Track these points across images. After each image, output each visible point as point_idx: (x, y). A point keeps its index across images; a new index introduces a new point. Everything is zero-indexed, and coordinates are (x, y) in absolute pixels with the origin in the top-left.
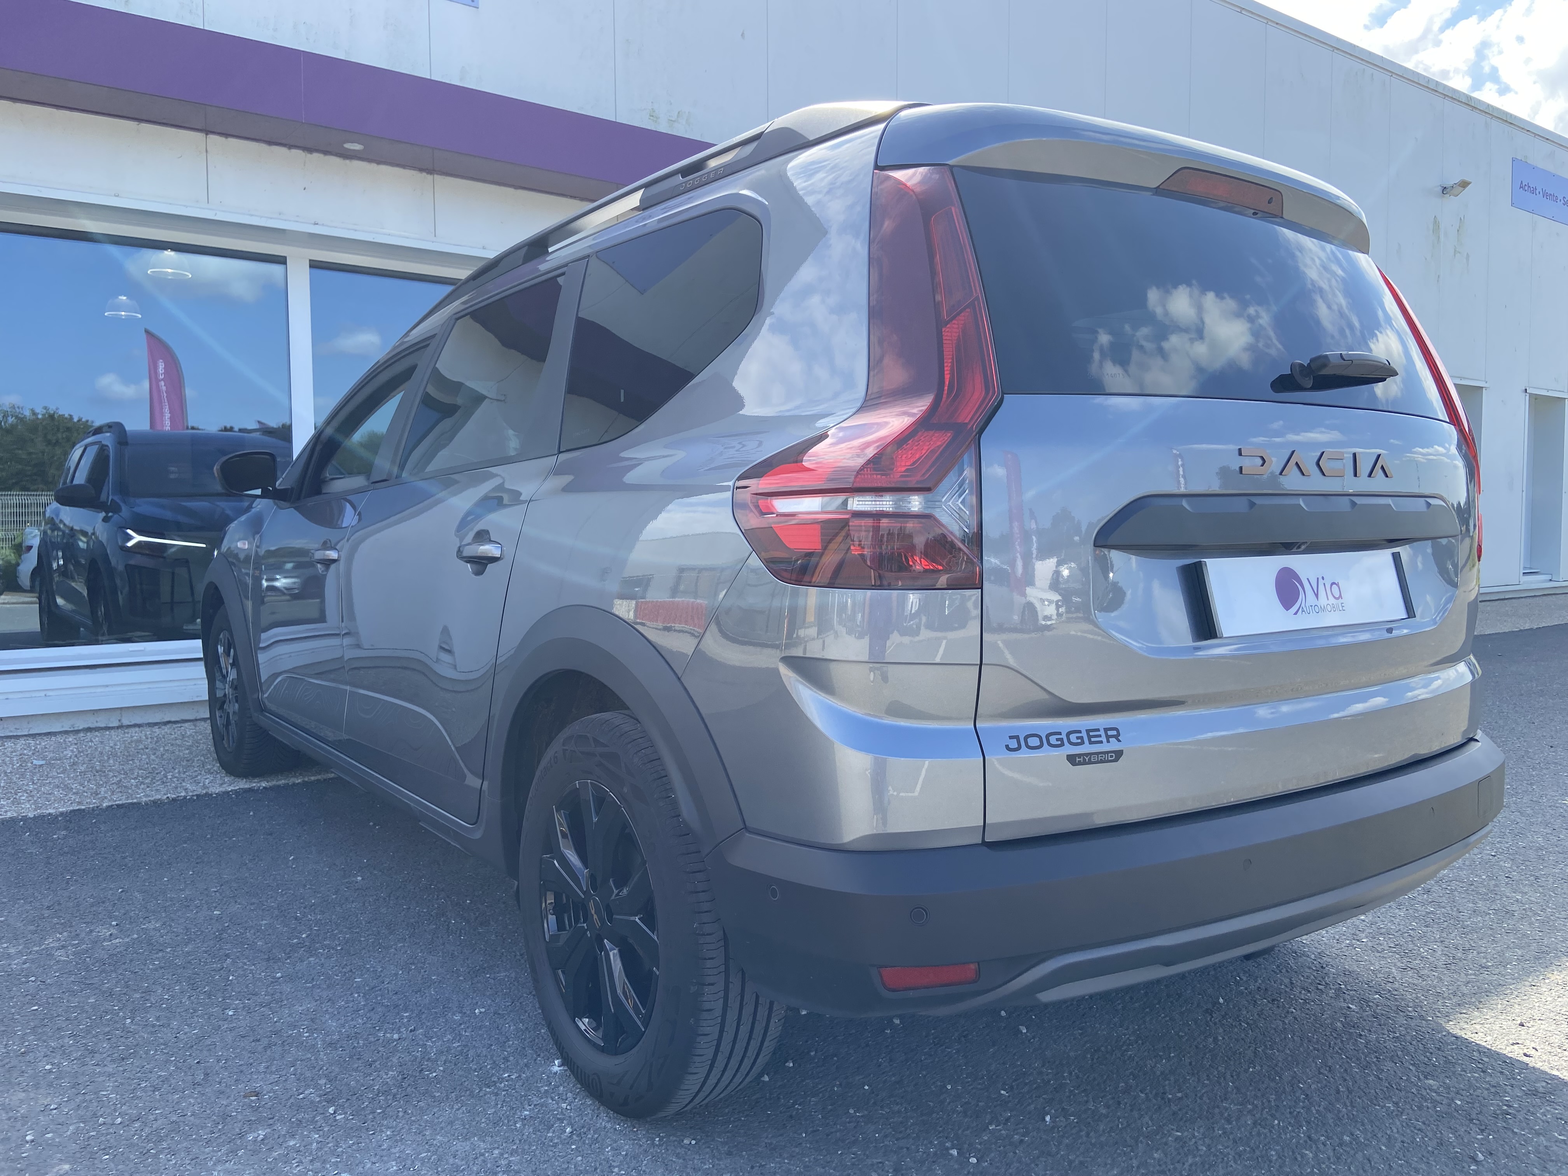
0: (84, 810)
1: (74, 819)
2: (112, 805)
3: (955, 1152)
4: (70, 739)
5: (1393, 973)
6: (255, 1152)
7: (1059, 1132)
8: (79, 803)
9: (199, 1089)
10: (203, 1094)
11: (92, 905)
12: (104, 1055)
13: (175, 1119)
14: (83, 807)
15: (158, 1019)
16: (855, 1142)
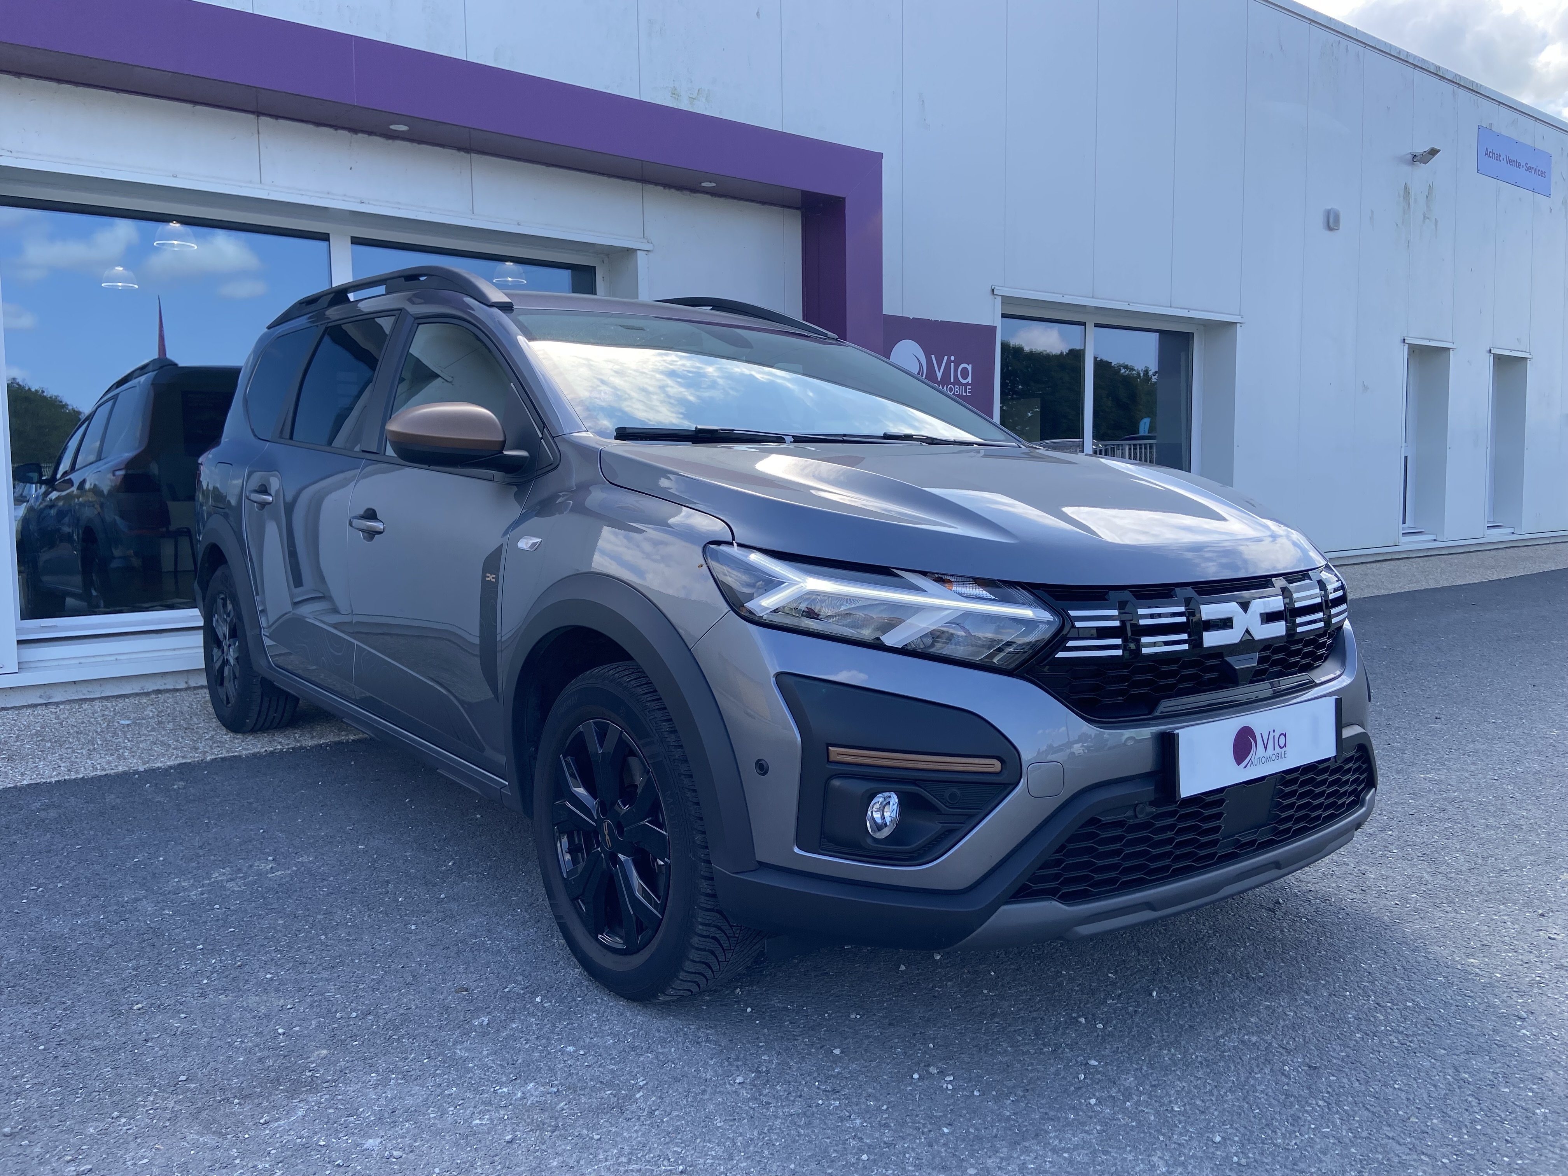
0: (190, 763)
1: (184, 770)
2: (216, 759)
3: (1083, 1020)
4: (145, 701)
5: (1424, 877)
6: (484, 1034)
7: (1166, 1004)
8: (184, 757)
9: (413, 987)
10: (419, 992)
11: (240, 845)
12: (315, 965)
13: (403, 1012)
14: (189, 761)
15: (349, 934)
16: (994, 1015)
